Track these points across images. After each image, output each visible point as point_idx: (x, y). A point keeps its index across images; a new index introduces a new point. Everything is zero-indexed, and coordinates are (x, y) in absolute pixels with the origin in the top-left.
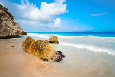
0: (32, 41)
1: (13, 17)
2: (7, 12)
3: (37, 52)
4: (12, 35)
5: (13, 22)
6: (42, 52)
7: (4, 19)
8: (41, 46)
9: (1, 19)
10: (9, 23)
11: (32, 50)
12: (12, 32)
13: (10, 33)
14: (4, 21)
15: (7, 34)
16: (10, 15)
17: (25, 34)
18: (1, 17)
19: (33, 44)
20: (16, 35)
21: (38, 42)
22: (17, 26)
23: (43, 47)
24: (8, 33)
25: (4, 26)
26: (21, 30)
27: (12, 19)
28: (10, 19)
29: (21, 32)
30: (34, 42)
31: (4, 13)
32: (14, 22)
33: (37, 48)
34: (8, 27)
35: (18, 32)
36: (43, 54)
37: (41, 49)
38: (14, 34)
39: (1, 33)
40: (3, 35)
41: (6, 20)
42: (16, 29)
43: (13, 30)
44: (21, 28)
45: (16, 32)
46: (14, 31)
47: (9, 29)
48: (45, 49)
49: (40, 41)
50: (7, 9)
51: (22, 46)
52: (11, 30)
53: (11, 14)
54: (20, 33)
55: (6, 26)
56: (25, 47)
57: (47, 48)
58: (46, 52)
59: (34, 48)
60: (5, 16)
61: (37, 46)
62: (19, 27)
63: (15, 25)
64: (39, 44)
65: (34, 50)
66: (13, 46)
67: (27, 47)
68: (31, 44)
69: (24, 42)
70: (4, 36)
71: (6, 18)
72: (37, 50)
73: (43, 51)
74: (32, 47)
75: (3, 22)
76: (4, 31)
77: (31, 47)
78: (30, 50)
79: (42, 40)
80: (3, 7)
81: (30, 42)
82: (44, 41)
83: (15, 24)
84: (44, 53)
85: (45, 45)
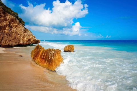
0: (41, 50)
1: (24, 23)
2: (17, 17)
3: (46, 63)
4: (22, 43)
5: (23, 28)
6: (51, 63)
7: (14, 26)
8: (50, 56)
9: (11, 25)
10: (20, 30)
11: (41, 60)
12: (23, 40)
13: (20, 41)
14: (14, 28)
15: (17, 42)
16: (21, 21)
17: (37, 42)
18: (11, 23)
19: (42, 53)
20: (27, 43)
21: (47, 51)
22: (28, 33)
23: (52, 57)
24: (18, 40)
25: (14, 33)
26: (32, 38)
27: (23, 25)
28: (21, 25)
29: (33, 40)
30: (43, 52)
31: (14, 19)
32: (25, 29)
33: (46, 58)
34: (18, 35)
35: (29, 40)
36: (52, 65)
37: (51, 59)
38: (25, 42)
39: (10, 41)
40: (12, 44)
41: (17, 26)
42: (27, 37)
43: (24, 37)
44: (33, 36)
45: (27, 39)
46: (25, 39)
47: (19, 37)
48: (55, 59)
49: (50, 50)
50: (18, 14)
51: (31, 55)
52: (21, 37)
53: (21, 19)
54: (32, 42)
55: (16, 33)
56: (34, 57)
57: (57, 58)
58: (55, 63)
59: (43, 59)
60: (15, 22)
61: (47, 55)
62: (31, 34)
63: (26, 32)
64: (49, 53)
65: (43, 61)
66: (21, 56)
67: (36, 57)
68: (40, 53)
69: (33, 51)
70: (14, 44)
71: (16, 24)
72: (45, 61)
73: (52, 61)
74: (41, 57)
75: (12, 29)
76: (14, 38)
77: (39, 57)
78: (38, 60)
79: (52, 49)
80: (13, 12)
81: (39, 51)
82: (55, 50)
83: (26, 30)
84: (54, 64)
85: (55, 55)
